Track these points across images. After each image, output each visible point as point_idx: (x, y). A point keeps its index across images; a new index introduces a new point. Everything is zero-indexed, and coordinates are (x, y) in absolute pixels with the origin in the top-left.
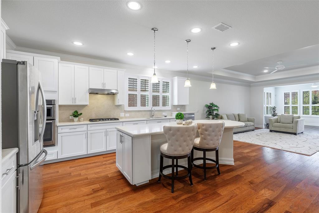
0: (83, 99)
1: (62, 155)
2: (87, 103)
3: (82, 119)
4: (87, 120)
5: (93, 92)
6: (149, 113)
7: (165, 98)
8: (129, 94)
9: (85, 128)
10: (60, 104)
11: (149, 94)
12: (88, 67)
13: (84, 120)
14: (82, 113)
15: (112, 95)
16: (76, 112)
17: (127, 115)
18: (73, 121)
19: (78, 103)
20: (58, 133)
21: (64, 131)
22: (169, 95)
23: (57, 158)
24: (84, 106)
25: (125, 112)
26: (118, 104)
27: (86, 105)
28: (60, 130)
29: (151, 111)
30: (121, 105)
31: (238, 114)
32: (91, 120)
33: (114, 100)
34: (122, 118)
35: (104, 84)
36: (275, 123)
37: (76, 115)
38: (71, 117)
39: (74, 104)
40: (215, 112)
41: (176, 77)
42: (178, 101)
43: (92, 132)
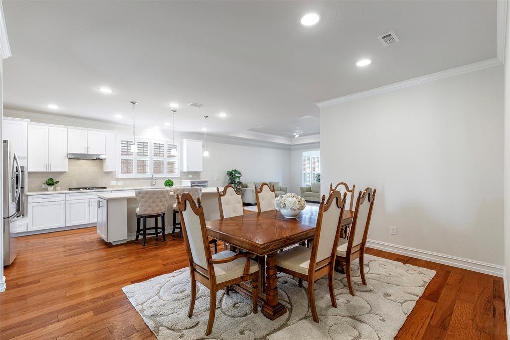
0: (59, 165)
1: (33, 227)
2: (66, 170)
3: (59, 188)
4: (65, 190)
5: (74, 157)
6: (149, 181)
7: (171, 164)
8: (122, 159)
9: (62, 197)
10: (29, 171)
11: (149, 160)
12: (66, 129)
13: (61, 190)
14: (58, 182)
15: (99, 160)
16: (51, 180)
17: (120, 183)
18: (47, 190)
19: (53, 170)
20: (27, 203)
21: (36, 200)
22: (177, 161)
23: (26, 231)
24: (61, 173)
25: (117, 180)
26: (106, 171)
27: (65, 172)
28: (30, 200)
29: (152, 179)
30: (111, 172)
31: (269, 182)
32: (70, 189)
33: (101, 166)
34: (112, 187)
35: (87, 148)
36: (307, 192)
37: (51, 183)
38: (44, 186)
39: (48, 171)
40: (237, 180)
41: (185, 140)
42: (188, 167)
43: (71, 202)
